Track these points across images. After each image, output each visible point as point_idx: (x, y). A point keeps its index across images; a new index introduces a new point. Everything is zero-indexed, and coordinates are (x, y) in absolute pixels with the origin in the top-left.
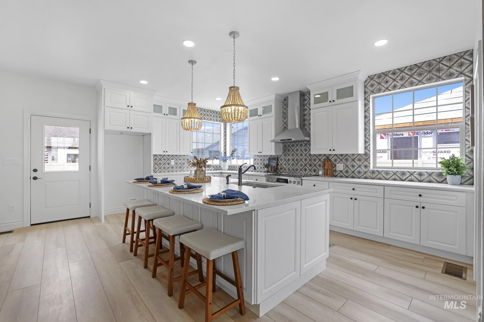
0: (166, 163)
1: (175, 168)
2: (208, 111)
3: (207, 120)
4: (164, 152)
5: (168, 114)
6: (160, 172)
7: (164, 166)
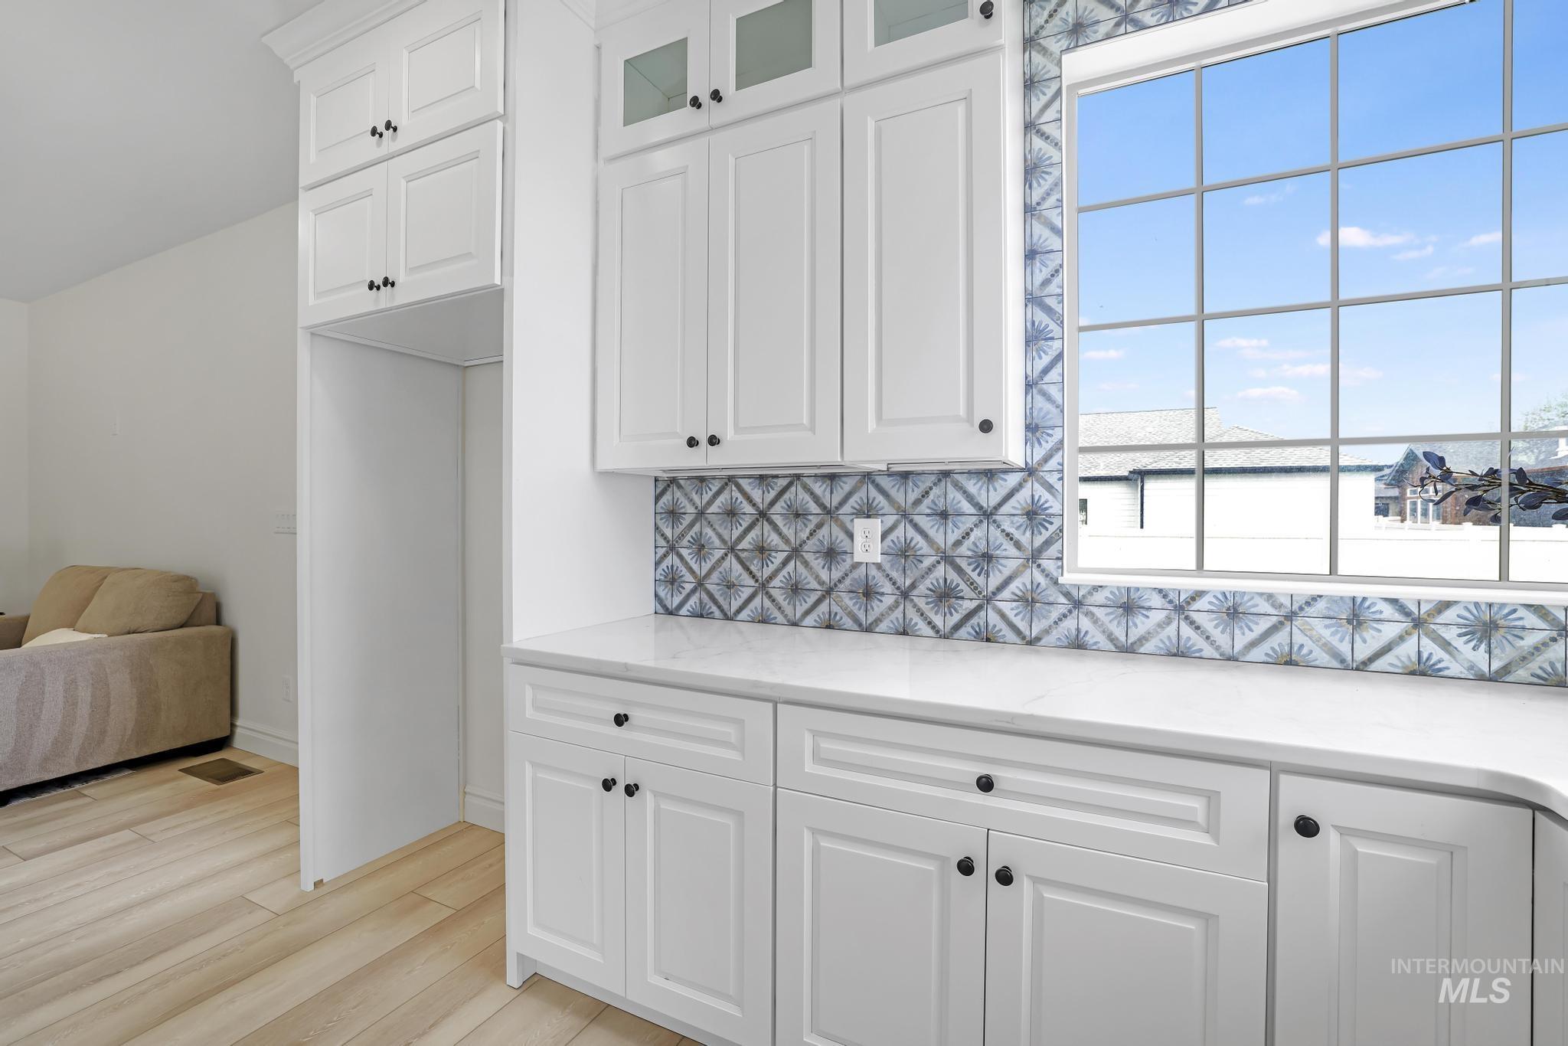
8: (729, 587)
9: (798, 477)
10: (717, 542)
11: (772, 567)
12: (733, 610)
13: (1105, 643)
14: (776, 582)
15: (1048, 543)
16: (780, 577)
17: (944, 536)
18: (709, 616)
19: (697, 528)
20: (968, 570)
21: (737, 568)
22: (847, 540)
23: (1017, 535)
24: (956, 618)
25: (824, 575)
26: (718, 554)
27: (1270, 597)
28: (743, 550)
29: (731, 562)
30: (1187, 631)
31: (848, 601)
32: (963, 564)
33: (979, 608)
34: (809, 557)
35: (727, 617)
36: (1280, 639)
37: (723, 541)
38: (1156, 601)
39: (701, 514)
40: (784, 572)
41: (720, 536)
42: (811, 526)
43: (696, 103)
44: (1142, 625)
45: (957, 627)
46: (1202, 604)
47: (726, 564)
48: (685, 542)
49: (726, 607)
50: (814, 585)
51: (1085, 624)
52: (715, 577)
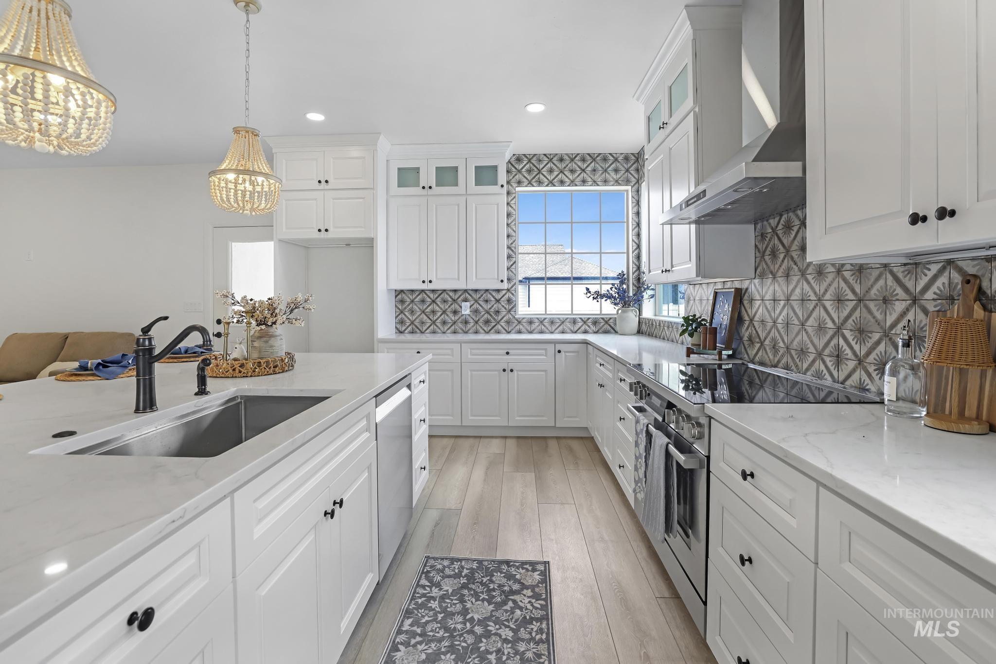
0: (449, 310)
1: (472, 324)
2: (572, 160)
3: (569, 186)
4: (424, 282)
5: (434, 186)
6: (434, 332)
7: (443, 316)
8: (422, 323)
9: (445, 290)
10: (418, 310)
11: (437, 317)
12: (424, 330)
13: (526, 331)
14: (438, 321)
15: (512, 308)
16: (439, 319)
17: (487, 307)
18: (416, 332)
19: (411, 306)
20: (493, 315)
21: (425, 317)
22: (460, 308)
23: (505, 306)
24: (490, 328)
25: (453, 318)
26: (418, 313)
27: (559, 319)
28: (427, 312)
29: (423, 316)
30: (543, 327)
31: (460, 325)
32: (492, 313)
33: (496, 325)
34: (448, 313)
35: (422, 333)
36: (561, 328)
37: (420, 309)
38: (537, 321)
39: (412, 301)
40: (441, 318)
41: (419, 308)
42: (449, 305)
43: (424, 188)
44: (534, 326)
45: (490, 330)
46: (546, 321)
47: (421, 316)
48: (406, 310)
49: (421, 329)
50: (450, 321)
51: (521, 327)
52: (417, 320)
